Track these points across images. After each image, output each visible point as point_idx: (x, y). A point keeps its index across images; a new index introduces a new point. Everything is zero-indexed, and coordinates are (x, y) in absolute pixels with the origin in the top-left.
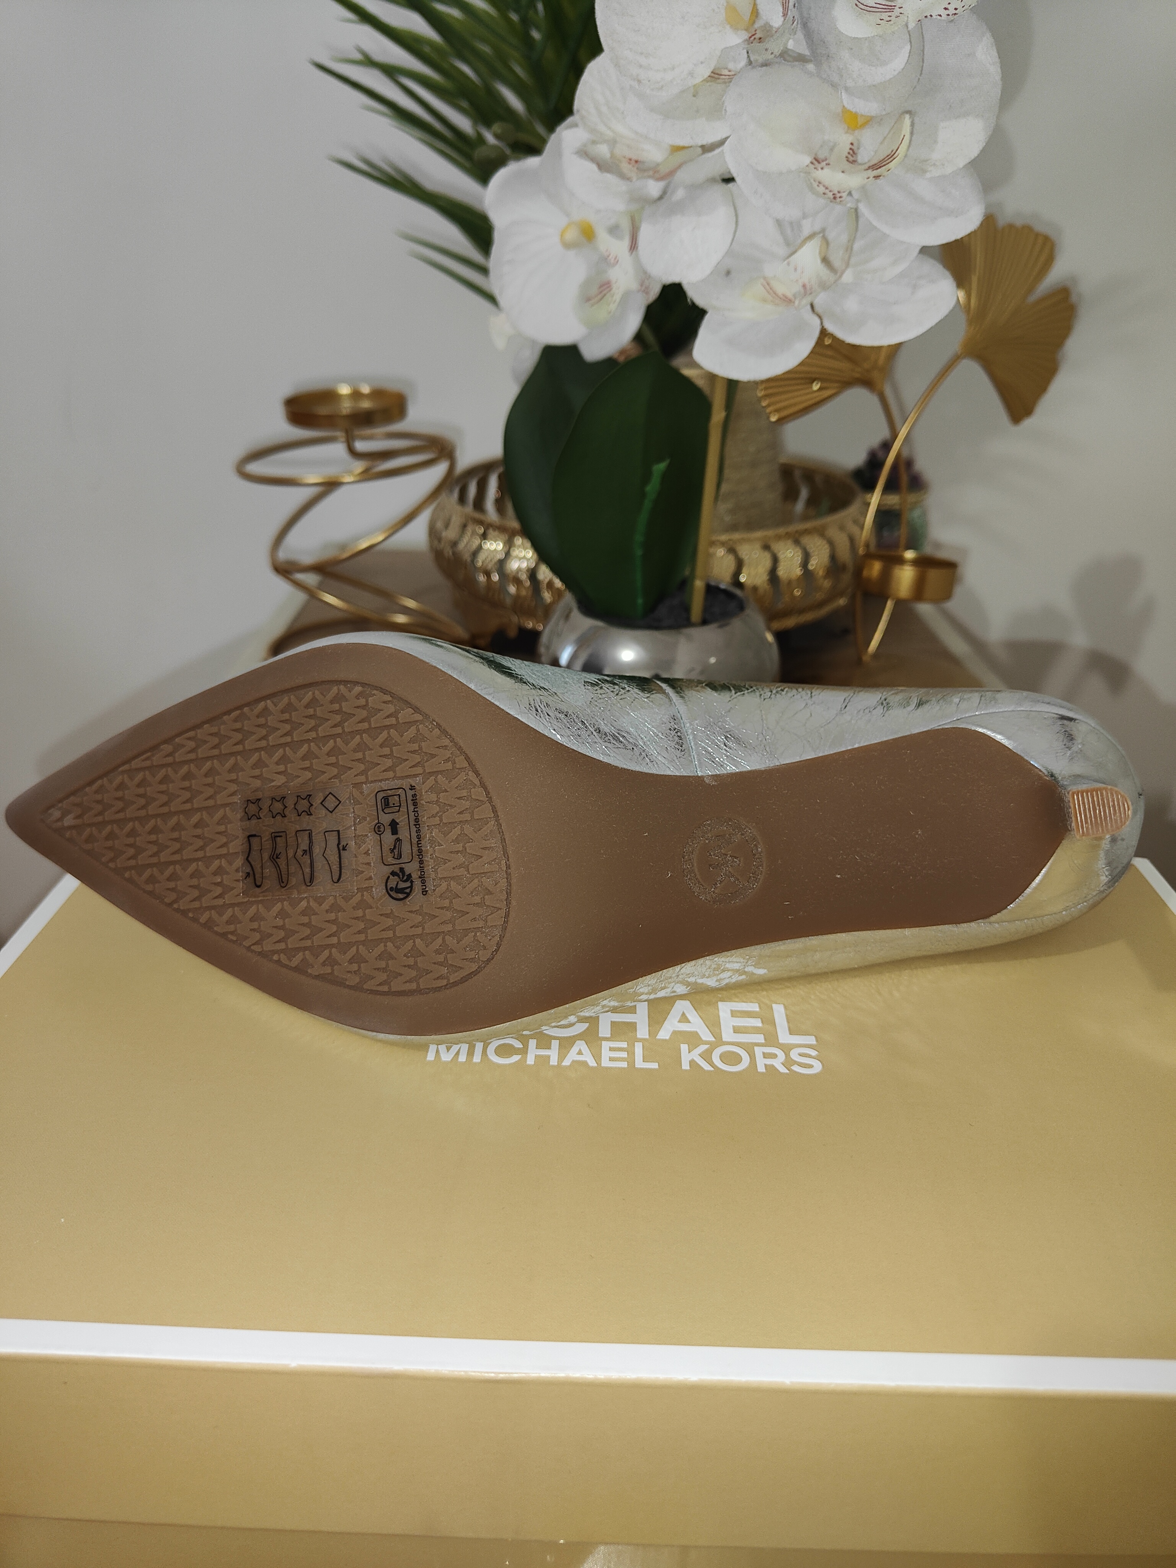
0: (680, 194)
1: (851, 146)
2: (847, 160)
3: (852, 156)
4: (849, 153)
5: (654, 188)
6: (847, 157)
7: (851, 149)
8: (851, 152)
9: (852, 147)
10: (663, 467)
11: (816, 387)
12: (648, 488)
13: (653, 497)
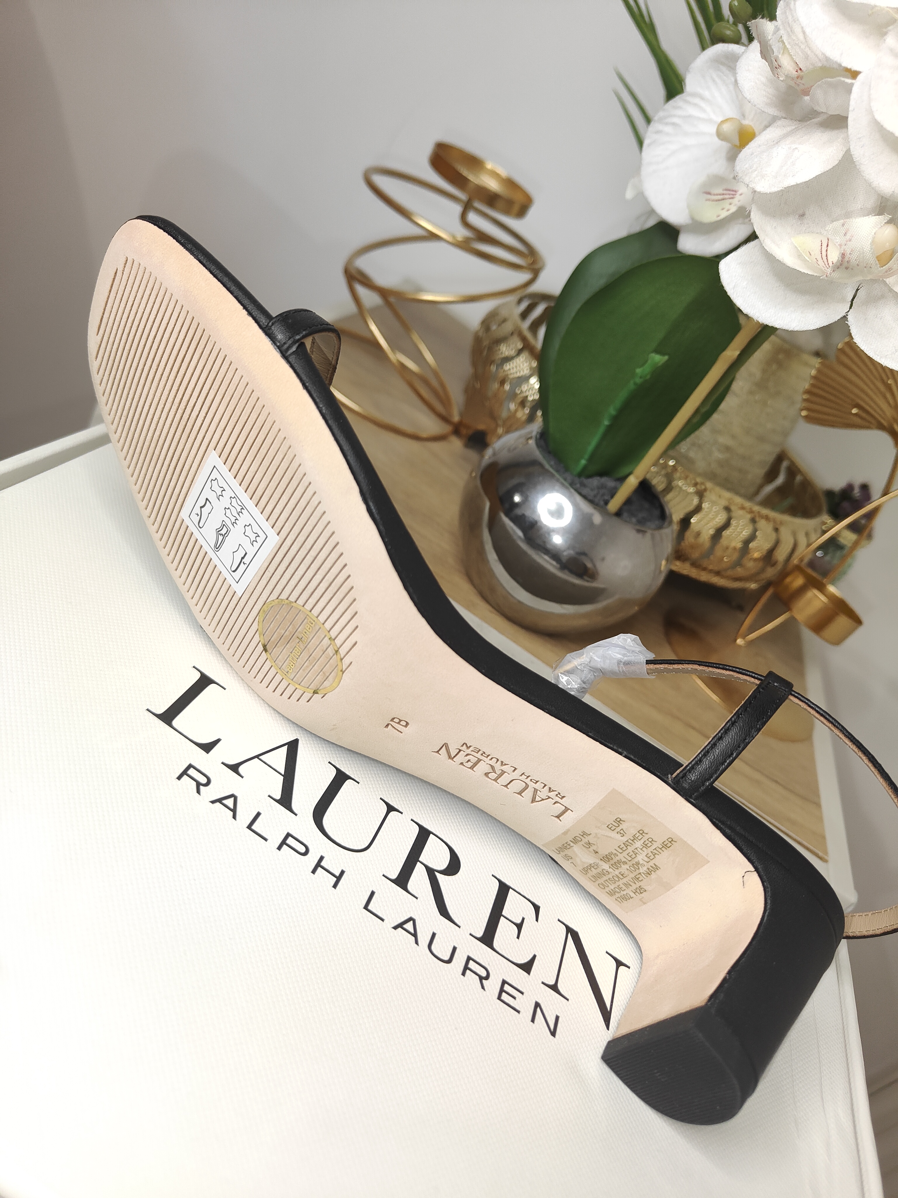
10: (658, 359)
11: (854, 411)
12: (639, 371)
13: (638, 381)
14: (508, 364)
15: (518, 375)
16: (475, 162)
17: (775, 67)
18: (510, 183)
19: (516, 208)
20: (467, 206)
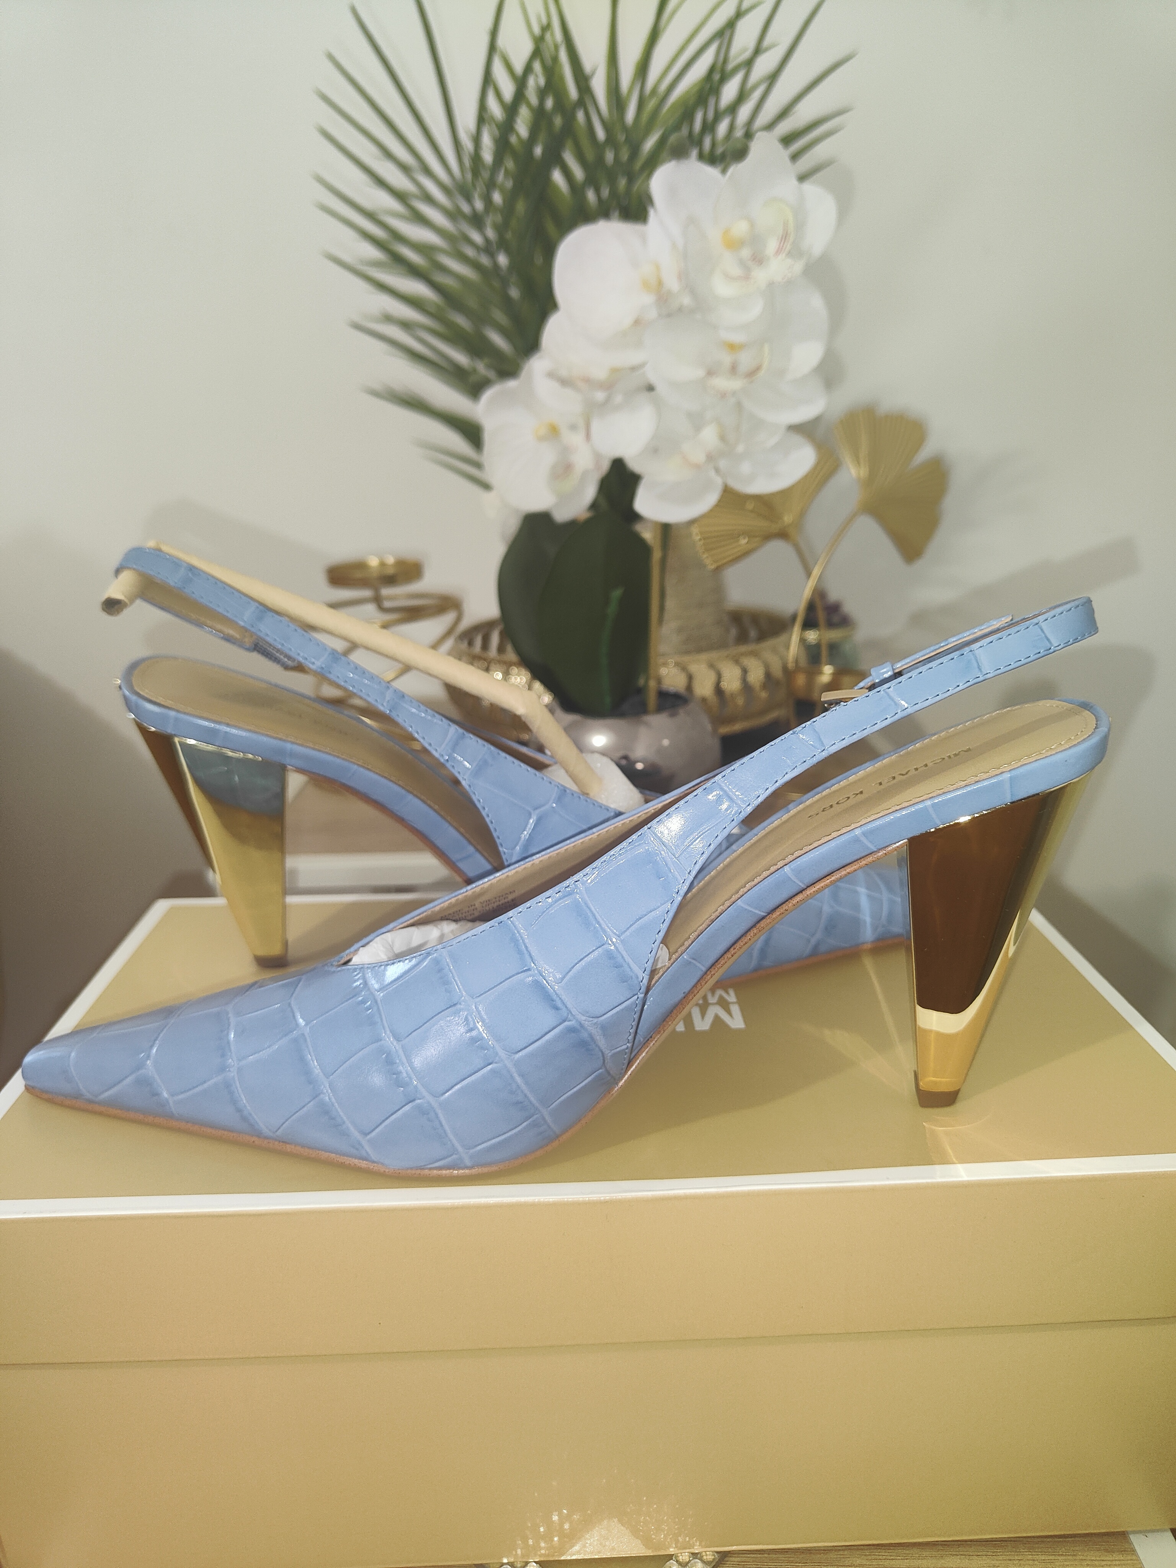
0: (618, 399)
5: (600, 396)
10: (617, 593)
11: (744, 541)
12: (609, 610)
13: (612, 618)
19: (412, 574)
20: (377, 600)
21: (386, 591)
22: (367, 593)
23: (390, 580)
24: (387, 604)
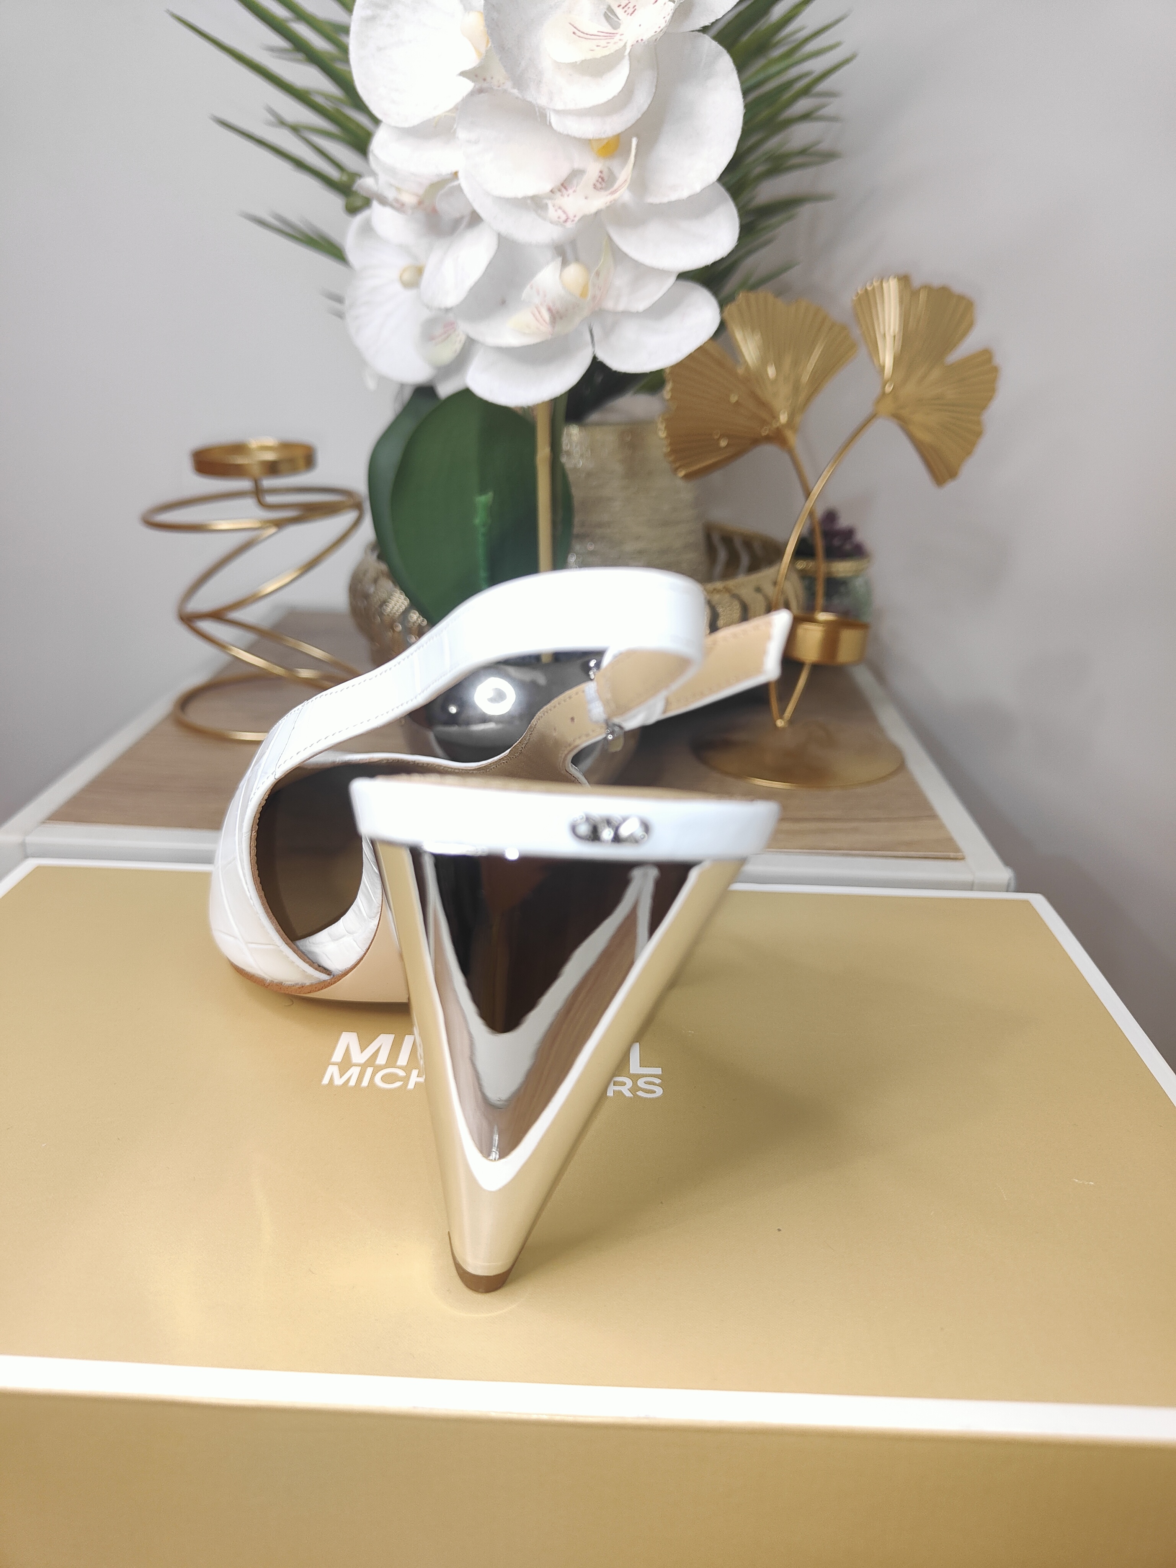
1: (600, 174)
2: (594, 188)
3: (600, 183)
4: (597, 181)
6: (594, 185)
7: (600, 177)
8: (600, 180)
9: (602, 175)
10: (483, 500)
11: (723, 443)
12: (478, 521)
13: (482, 530)
14: (384, 607)
15: (401, 610)
16: (239, 448)
17: (399, 207)
18: (285, 446)
19: (301, 462)
20: (258, 493)
21: (268, 483)
22: (245, 484)
23: (273, 469)
24: (270, 499)
